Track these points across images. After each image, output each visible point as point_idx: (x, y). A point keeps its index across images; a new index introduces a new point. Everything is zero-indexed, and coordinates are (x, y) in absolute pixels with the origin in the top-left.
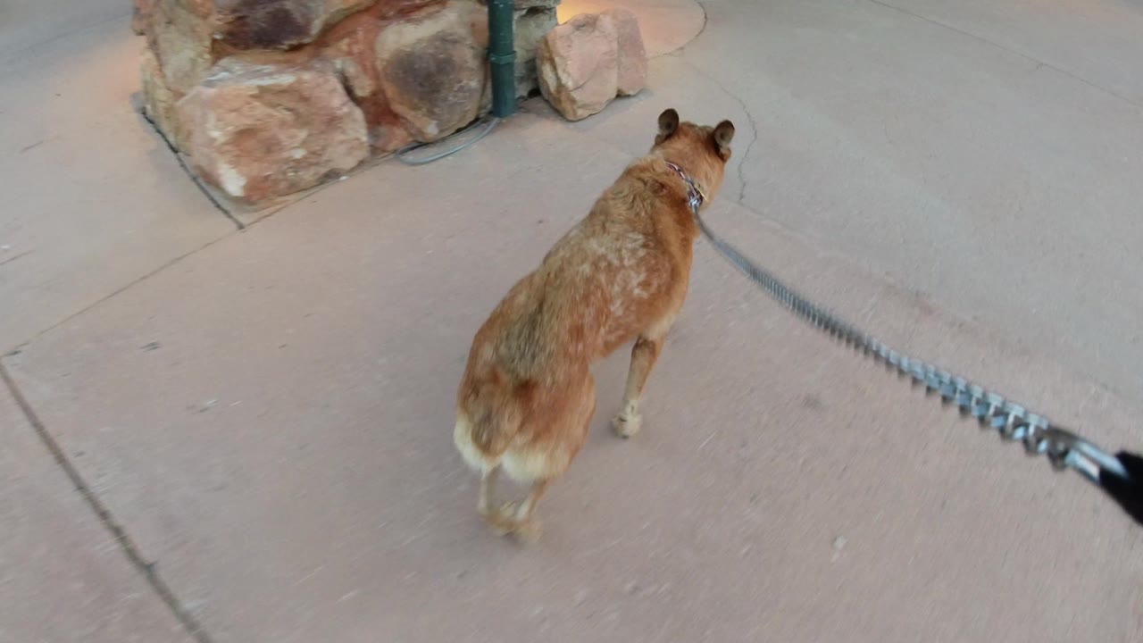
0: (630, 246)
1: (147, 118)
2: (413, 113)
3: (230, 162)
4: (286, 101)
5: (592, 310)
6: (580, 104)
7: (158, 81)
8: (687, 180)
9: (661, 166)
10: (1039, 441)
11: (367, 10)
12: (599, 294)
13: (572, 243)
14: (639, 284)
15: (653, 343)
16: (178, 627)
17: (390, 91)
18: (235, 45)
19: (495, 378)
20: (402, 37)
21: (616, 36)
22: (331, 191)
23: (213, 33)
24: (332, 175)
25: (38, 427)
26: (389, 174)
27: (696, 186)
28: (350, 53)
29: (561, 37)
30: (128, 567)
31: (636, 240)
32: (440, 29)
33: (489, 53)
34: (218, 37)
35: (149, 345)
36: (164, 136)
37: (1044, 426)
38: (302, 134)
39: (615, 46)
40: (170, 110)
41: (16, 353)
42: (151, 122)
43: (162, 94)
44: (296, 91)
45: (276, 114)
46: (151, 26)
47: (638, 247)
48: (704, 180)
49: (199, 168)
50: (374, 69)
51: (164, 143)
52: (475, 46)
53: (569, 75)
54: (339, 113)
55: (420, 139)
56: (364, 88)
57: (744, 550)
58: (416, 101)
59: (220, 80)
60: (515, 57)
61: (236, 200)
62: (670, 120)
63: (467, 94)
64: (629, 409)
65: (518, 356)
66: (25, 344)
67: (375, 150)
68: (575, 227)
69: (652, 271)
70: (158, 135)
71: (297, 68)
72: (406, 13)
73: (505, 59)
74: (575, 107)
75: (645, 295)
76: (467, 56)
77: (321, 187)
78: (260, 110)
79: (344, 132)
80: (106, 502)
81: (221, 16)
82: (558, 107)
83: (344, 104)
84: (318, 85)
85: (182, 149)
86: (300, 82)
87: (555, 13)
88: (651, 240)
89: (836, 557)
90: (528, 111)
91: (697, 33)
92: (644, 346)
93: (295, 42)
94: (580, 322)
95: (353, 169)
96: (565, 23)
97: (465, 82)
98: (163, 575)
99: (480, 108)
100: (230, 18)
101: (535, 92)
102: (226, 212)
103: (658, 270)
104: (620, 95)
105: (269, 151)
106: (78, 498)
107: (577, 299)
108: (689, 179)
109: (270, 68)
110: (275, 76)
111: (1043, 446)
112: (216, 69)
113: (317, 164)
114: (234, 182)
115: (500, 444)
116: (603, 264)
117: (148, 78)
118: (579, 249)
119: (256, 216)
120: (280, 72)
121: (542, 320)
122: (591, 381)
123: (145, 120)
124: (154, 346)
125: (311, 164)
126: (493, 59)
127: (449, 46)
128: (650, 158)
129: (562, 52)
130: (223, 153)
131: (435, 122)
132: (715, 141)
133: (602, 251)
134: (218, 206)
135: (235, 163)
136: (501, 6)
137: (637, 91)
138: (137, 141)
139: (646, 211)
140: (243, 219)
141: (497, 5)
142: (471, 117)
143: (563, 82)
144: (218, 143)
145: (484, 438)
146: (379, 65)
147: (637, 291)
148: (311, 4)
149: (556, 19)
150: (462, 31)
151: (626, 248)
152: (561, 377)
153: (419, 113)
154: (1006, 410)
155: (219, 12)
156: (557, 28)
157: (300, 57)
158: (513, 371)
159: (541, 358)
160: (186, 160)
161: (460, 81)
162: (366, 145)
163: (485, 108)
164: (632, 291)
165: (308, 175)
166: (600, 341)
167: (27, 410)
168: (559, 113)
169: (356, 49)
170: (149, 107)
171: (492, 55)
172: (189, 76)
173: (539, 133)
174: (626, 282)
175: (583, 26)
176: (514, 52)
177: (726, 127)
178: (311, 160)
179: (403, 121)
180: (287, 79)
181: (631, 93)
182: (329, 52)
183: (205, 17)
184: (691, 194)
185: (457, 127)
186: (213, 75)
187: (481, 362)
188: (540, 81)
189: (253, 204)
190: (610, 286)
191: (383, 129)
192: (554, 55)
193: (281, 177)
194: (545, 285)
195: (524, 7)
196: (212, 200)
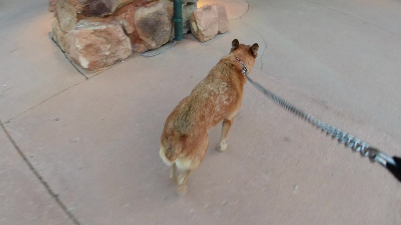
0: (222, 87)
1: (54, 41)
2: (147, 39)
3: (83, 56)
4: (104, 35)
5: (208, 110)
6: (205, 36)
7: (58, 28)
8: (242, 64)
9: (233, 59)
10: (365, 152)
11: (131, 3)
12: (211, 104)
13: (202, 86)
14: (226, 100)
15: (230, 121)
16: (67, 216)
17: (139, 31)
18: (85, 15)
19: (173, 134)
20: (143, 13)
21: (218, 12)
22: (118, 66)
23: (77, 11)
24: (119, 61)
25: (17, 148)
26: (139, 60)
27: (245, 66)
28: (125, 18)
29: (199, 13)
30: (49, 196)
31: (224, 85)
32: (156, 10)
33: (173, 19)
34: (79, 12)
35: (55, 120)
36: (60, 47)
37: (367, 147)
38: (109, 46)
39: (217, 16)
40: (62, 38)
41: (9, 122)
42: (55, 42)
43: (59, 32)
44: (106, 31)
45: (100, 39)
46: (56, 9)
47: (225, 87)
48: (248, 64)
49: (72, 58)
50: (134, 24)
51: (60, 50)
52: (169, 16)
53: (201, 26)
54: (121, 39)
55: (150, 48)
56: (130, 30)
57: (263, 190)
58: (148, 35)
59: (80, 27)
60: (182, 20)
61: (85, 69)
62: (236, 43)
63: (166, 33)
64: (222, 143)
65: (181, 126)
66: (12, 119)
67: (134, 52)
68: (203, 80)
69: (230, 95)
70: (58, 47)
71: (107, 23)
72: (145, 4)
73: (179, 20)
74: (203, 37)
75: (228, 104)
76: (166, 19)
77: (115, 64)
78: (94, 38)
79: (123, 46)
80: (41, 174)
81: (80, 5)
82: (197, 37)
83: (123, 36)
84: (114, 29)
85: (66, 52)
86: (108, 28)
87: (196, 5)
88: (229, 85)
89: (295, 192)
90: (187, 39)
91: (246, 11)
92: (227, 122)
93: (106, 14)
94: (203, 114)
95: (126, 59)
96: (200, 8)
97: (165, 28)
98: (61, 199)
99: (170, 38)
100: (84, 6)
101: (189, 32)
102: (82, 73)
103: (232, 95)
104: (219, 33)
105: (97, 52)
106: (31, 172)
107: (203, 106)
108: (243, 63)
109: (97, 23)
110: (100, 26)
111: (367, 154)
112: (78, 24)
113: (114, 57)
114: (85, 63)
115: (174, 157)
116: (212, 94)
117: (54, 27)
118: (204, 88)
119: (93, 75)
120: (101, 25)
121: (190, 114)
122: (207, 135)
123: (53, 42)
124: (57, 120)
125: (112, 57)
126: (175, 20)
127: (160, 16)
128: (229, 56)
129: (199, 18)
130: (81, 53)
131: (155, 42)
132: (252, 51)
133: (212, 89)
134: (79, 71)
135: (85, 56)
136: (178, 2)
137: (225, 32)
138: (50, 49)
139: (227, 75)
140: (88, 76)
141: (176, 2)
142: (167, 41)
143: (199, 28)
144: (79, 49)
145: (169, 155)
146: (135, 22)
147: (225, 102)
148: (112, 1)
149: (197, 7)
150: (164, 11)
151: (221, 88)
152: (196, 133)
153: (149, 39)
154: (354, 141)
155: (80, 4)
156: (197, 10)
157: (108, 20)
158: (179, 131)
159: (189, 127)
160: (68, 56)
161: (164, 28)
162: (131, 50)
163: (172, 37)
164: (223, 102)
165: (111, 61)
166: (211, 121)
167: (13, 142)
168: (198, 39)
169: (127, 17)
170: (54, 37)
171: (174, 19)
172: (69, 26)
173: (191, 46)
174: (221, 99)
175: (206, 9)
176: (182, 18)
177: (256, 45)
178: (112, 55)
179: (143, 42)
180: (103, 27)
181: (223, 32)
182: (118, 18)
183: (75, 5)
184: (243, 69)
185: (162, 44)
186: (77, 26)
187: (168, 128)
188: (191, 28)
189: (91, 70)
190: (215, 101)
191: (137, 45)
192: (196, 19)
193: (101, 61)
194: (192, 101)
195: (186, 2)
196: (77, 69)
